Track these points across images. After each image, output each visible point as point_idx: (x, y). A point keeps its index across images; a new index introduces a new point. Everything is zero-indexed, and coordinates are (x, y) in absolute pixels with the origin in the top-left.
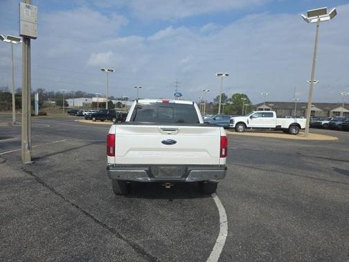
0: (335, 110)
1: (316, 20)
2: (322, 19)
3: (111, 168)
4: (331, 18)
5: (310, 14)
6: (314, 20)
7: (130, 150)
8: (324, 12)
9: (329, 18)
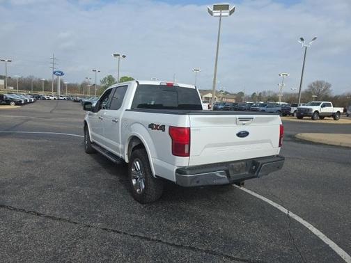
0: (207, 96)
1: (219, 14)
2: (223, 14)
3: (188, 172)
4: (230, 14)
5: (216, 8)
6: (217, 13)
7: (205, 147)
8: (226, 7)
9: (227, 14)
